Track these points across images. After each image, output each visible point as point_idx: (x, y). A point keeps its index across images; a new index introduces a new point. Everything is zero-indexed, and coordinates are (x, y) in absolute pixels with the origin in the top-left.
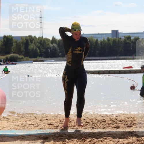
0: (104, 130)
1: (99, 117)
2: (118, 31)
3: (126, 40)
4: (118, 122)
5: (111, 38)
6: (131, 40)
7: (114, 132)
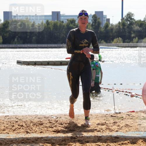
0: (40, 135)
1: (35, 119)
2: (59, 12)
3: (69, 25)
4: (58, 125)
5: (51, 21)
6: (76, 25)
7: (53, 137)
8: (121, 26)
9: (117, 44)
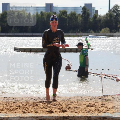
0: (36, 114)
1: (31, 100)
2: (52, 4)
3: (61, 15)
4: (52, 106)
5: (45, 13)
6: (67, 16)
8: (108, 17)
9: (105, 33)
